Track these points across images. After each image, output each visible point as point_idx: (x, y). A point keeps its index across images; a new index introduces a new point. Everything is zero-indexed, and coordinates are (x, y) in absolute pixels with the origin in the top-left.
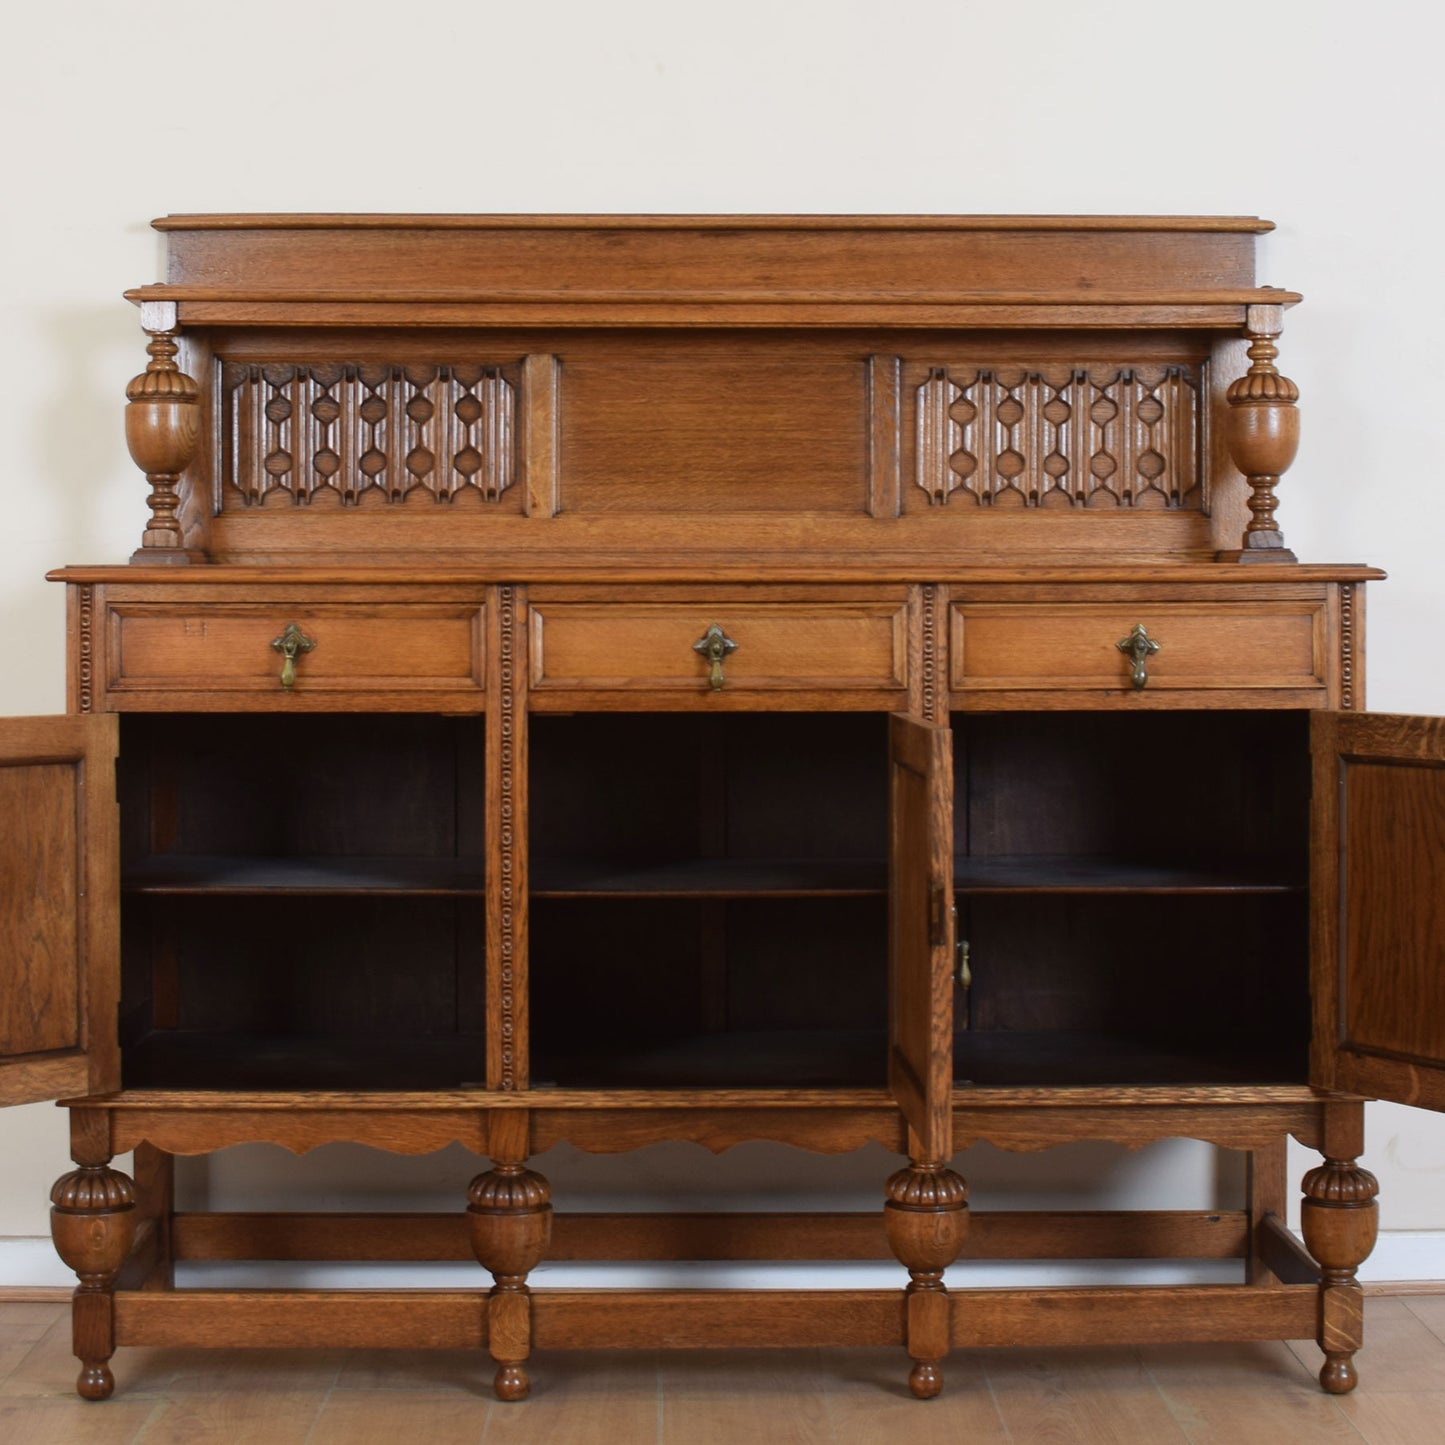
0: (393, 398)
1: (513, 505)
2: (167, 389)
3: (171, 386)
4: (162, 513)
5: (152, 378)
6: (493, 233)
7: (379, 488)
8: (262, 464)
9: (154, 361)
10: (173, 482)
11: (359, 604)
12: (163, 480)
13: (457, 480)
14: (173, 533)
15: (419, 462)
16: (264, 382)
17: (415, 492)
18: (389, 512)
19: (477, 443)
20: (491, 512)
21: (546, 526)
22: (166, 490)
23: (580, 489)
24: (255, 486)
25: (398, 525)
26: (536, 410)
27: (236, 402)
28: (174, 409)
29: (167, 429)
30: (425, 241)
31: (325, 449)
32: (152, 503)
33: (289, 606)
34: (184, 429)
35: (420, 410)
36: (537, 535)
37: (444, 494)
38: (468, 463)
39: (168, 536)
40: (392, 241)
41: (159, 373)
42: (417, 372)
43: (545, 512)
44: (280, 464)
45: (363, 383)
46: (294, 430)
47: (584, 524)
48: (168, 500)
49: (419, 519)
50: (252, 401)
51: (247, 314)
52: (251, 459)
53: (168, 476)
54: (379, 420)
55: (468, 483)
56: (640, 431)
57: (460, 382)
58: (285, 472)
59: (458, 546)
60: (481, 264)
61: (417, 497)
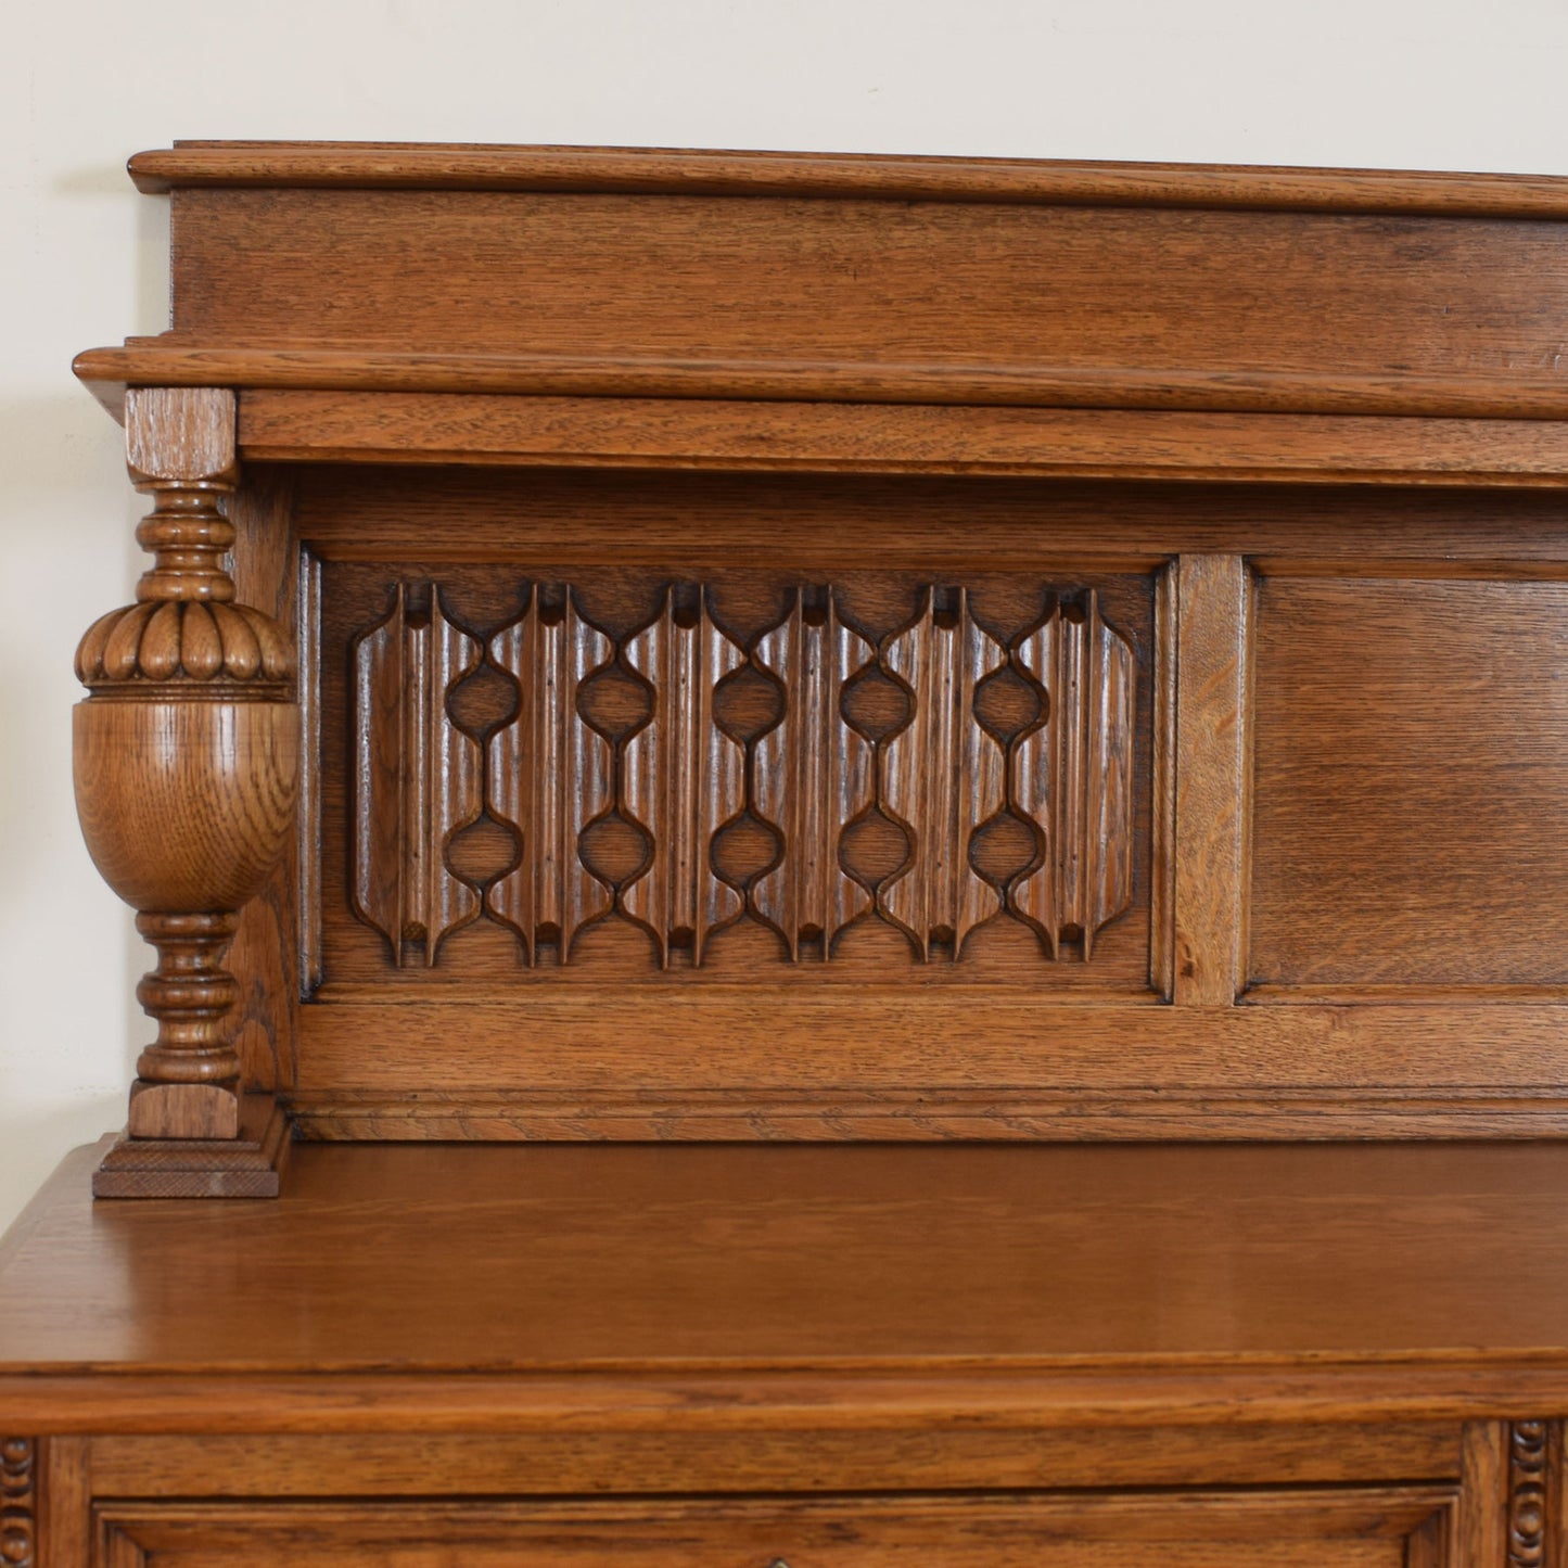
0: (806, 672)
1: (1126, 966)
2: (210, 660)
3: (222, 649)
4: (182, 1035)
5: (163, 625)
6: (1088, 215)
7: (765, 921)
8: (437, 853)
9: (163, 571)
10: (216, 940)
11: (1020, 1493)
12: (188, 935)
13: (979, 900)
14: (223, 1094)
15: (873, 848)
16: (446, 627)
17: (860, 932)
18: (787, 985)
19: (1035, 800)
20: (1066, 986)
21: (1218, 1027)
22: (198, 962)
23: (1303, 924)
24: (418, 914)
25: (819, 1023)
26: (1198, 706)
27: (364, 677)
28: (226, 717)
29: (211, 784)
30: (897, 234)
31: (616, 810)
32: (155, 997)
33: (771, 1508)
34: (262, 780)
35: (878, 705)
36: (1197, 1051)
37: (943, 939)
38: (1008, 850)
39: (212, 1103)
40: (809, 232)
41: (182, 607)
42: (870, 597)
43: (1217, 989)
44: (488, 854)
45: (722, 630)
46: (529, 758)
47: (1321, 1022)
48: (203, 993)
49: (876, 1005)
50: (410, 676)
51: (452, 429)
52: (407, 838)
53: (206, 922)
54: (767, 729)
55: (1009, 909)
56: (1468, 768)
57: (992, 632)
58: (502, 874)
59: (983, 1081)
60: (1050, 300)
61: (870, 948)
